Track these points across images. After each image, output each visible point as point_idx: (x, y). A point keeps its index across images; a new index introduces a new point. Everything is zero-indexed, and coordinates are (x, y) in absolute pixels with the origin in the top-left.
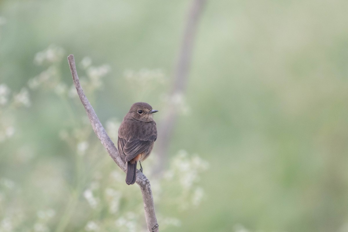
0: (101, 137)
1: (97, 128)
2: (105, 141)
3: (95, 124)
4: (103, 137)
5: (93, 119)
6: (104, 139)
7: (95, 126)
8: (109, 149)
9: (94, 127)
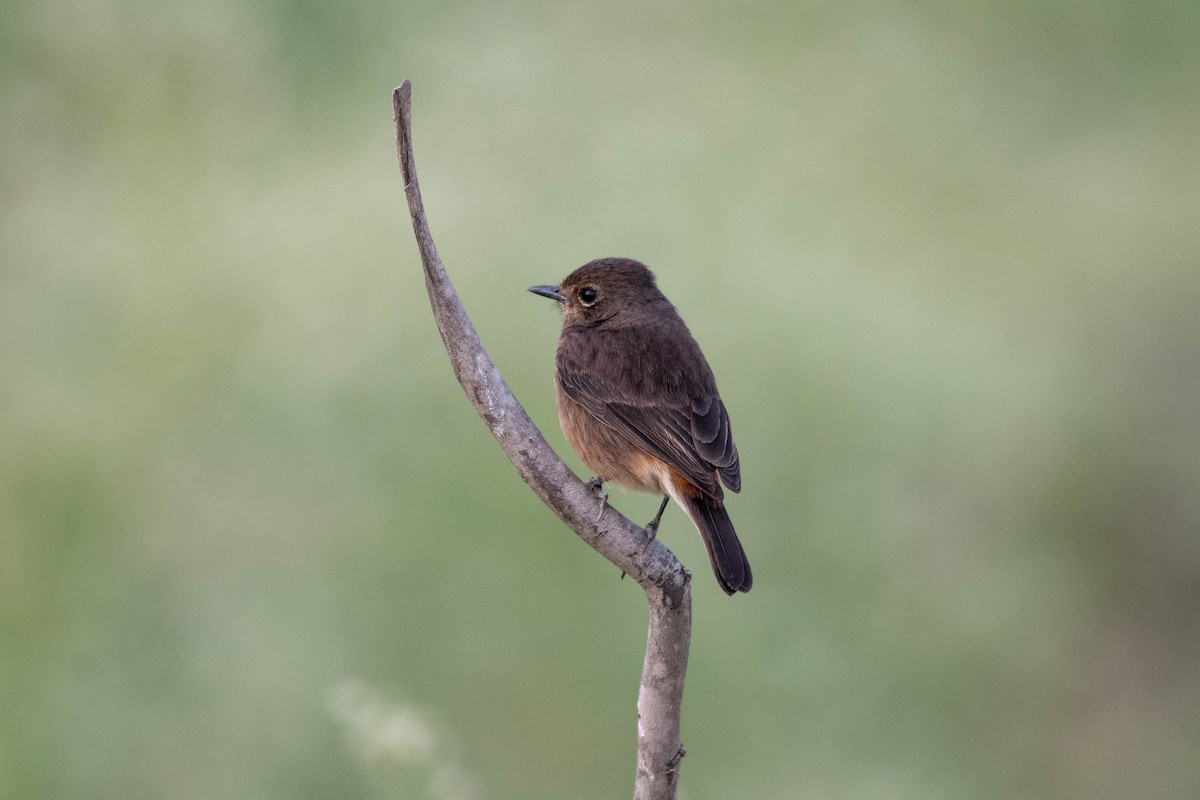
0: (498, 406)
1: (481, 371)
2: (514, 421)
3: (474, 356)
4: (507, 407)
5: (465, 336)
6: (510, 414)
7: (475, 365)
8: (532, 453)
9: (471, 367)
